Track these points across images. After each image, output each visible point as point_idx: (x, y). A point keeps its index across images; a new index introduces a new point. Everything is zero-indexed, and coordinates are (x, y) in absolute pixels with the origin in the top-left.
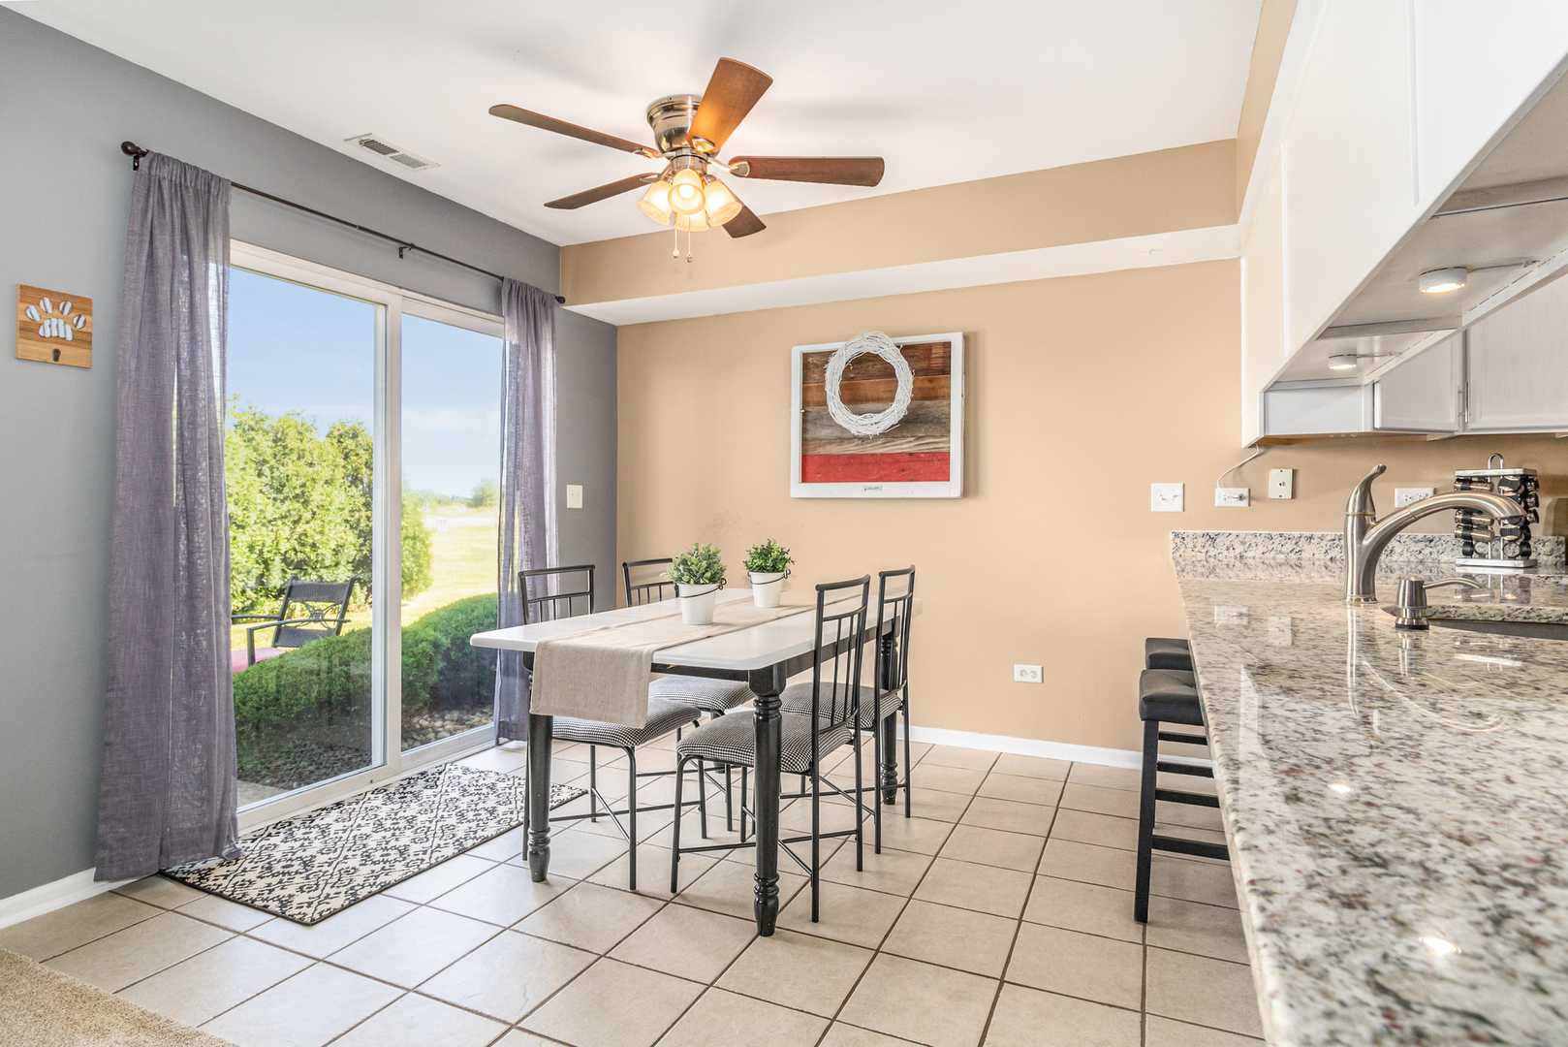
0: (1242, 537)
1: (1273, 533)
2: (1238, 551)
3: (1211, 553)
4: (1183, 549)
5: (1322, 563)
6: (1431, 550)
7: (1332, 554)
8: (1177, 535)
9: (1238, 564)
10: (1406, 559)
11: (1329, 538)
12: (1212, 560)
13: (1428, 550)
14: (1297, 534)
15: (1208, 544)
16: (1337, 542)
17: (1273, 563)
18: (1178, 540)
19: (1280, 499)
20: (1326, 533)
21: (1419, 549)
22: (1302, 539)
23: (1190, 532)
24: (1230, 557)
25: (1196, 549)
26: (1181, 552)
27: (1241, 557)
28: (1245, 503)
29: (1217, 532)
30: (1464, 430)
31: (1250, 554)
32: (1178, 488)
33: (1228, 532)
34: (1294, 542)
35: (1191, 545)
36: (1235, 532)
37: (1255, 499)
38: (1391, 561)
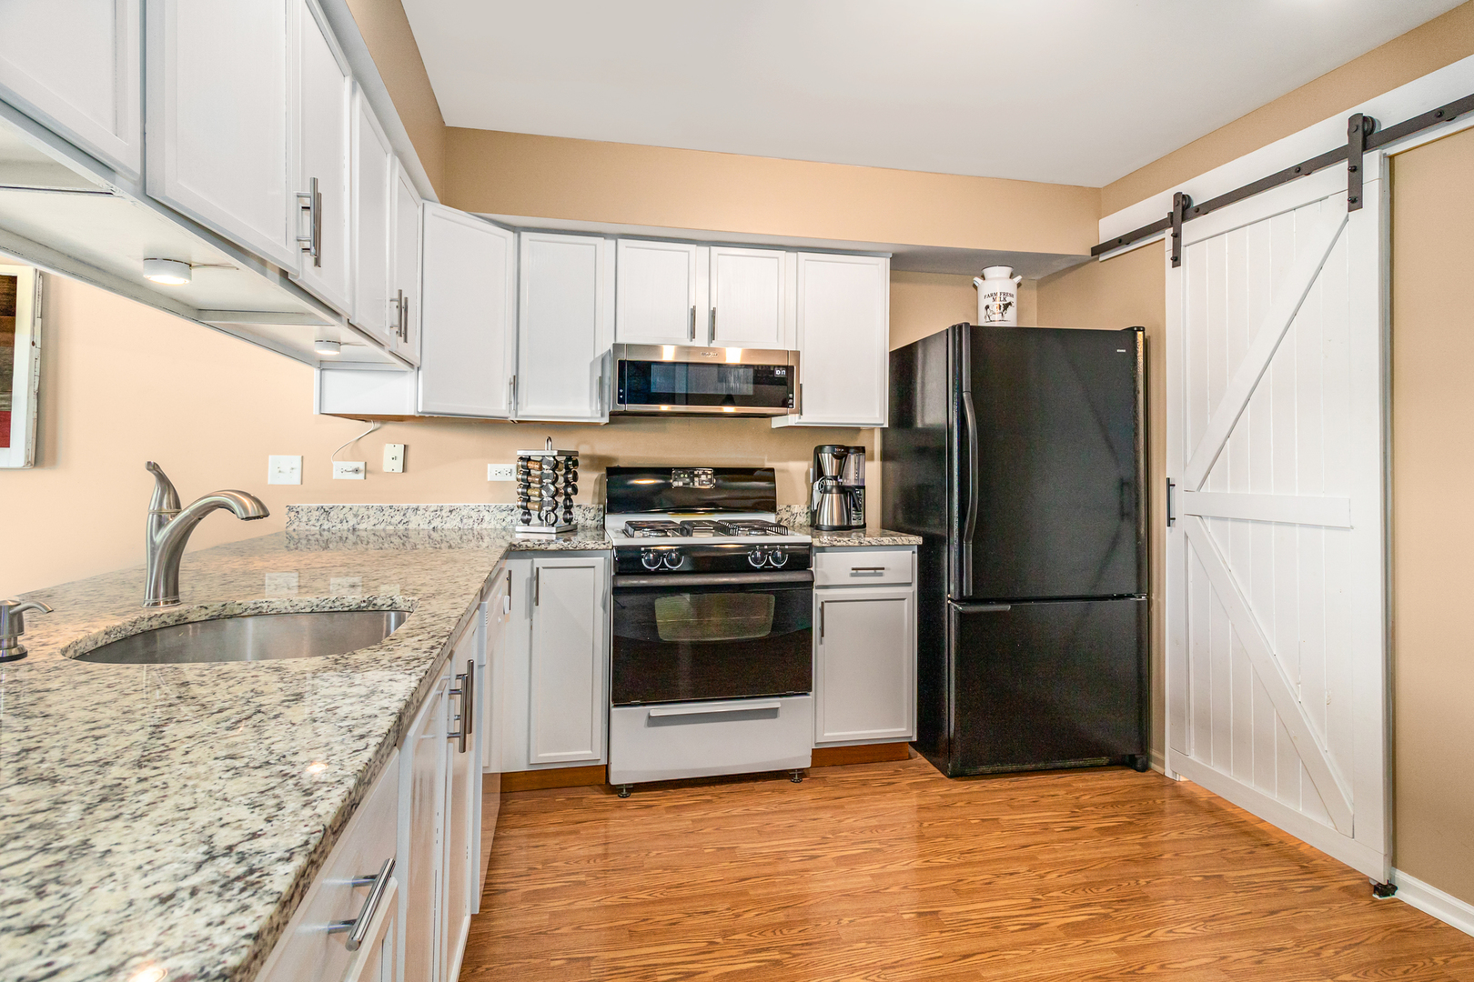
0: (355, 509)
1: (385, 505)
2: (351, 523)
3: (325, 527)
4: (297, 523)
5: (426, 533)
6: (512, 518)
7: (434, 524)
8: (291, 509)
9: (350, 536)
10: (493, 527)
11: (432, 509)
12: (325, 533)
13: (509, 518)
14: (405, 505)
15: (322, 518)
16: (439, 513)
17: (383, 534)
18: (292, 514)
19: (392, 473)
20: (429, 505)
21: (503, 517)
22: (409, 510)
23: (305, 505)
24: (344, 530)
25: (311, 523)
26: (294, 526)
27: (354, 529)
28: (361, 476)
29: (331, 505)
30: (516, 416)
31: (362, 526)
32: (296, 461)
33: (341, 505)
34: (402, 514)
35: (305, 519)
36: (348, 505)
37: (371, 472)
38: (481, 530)
